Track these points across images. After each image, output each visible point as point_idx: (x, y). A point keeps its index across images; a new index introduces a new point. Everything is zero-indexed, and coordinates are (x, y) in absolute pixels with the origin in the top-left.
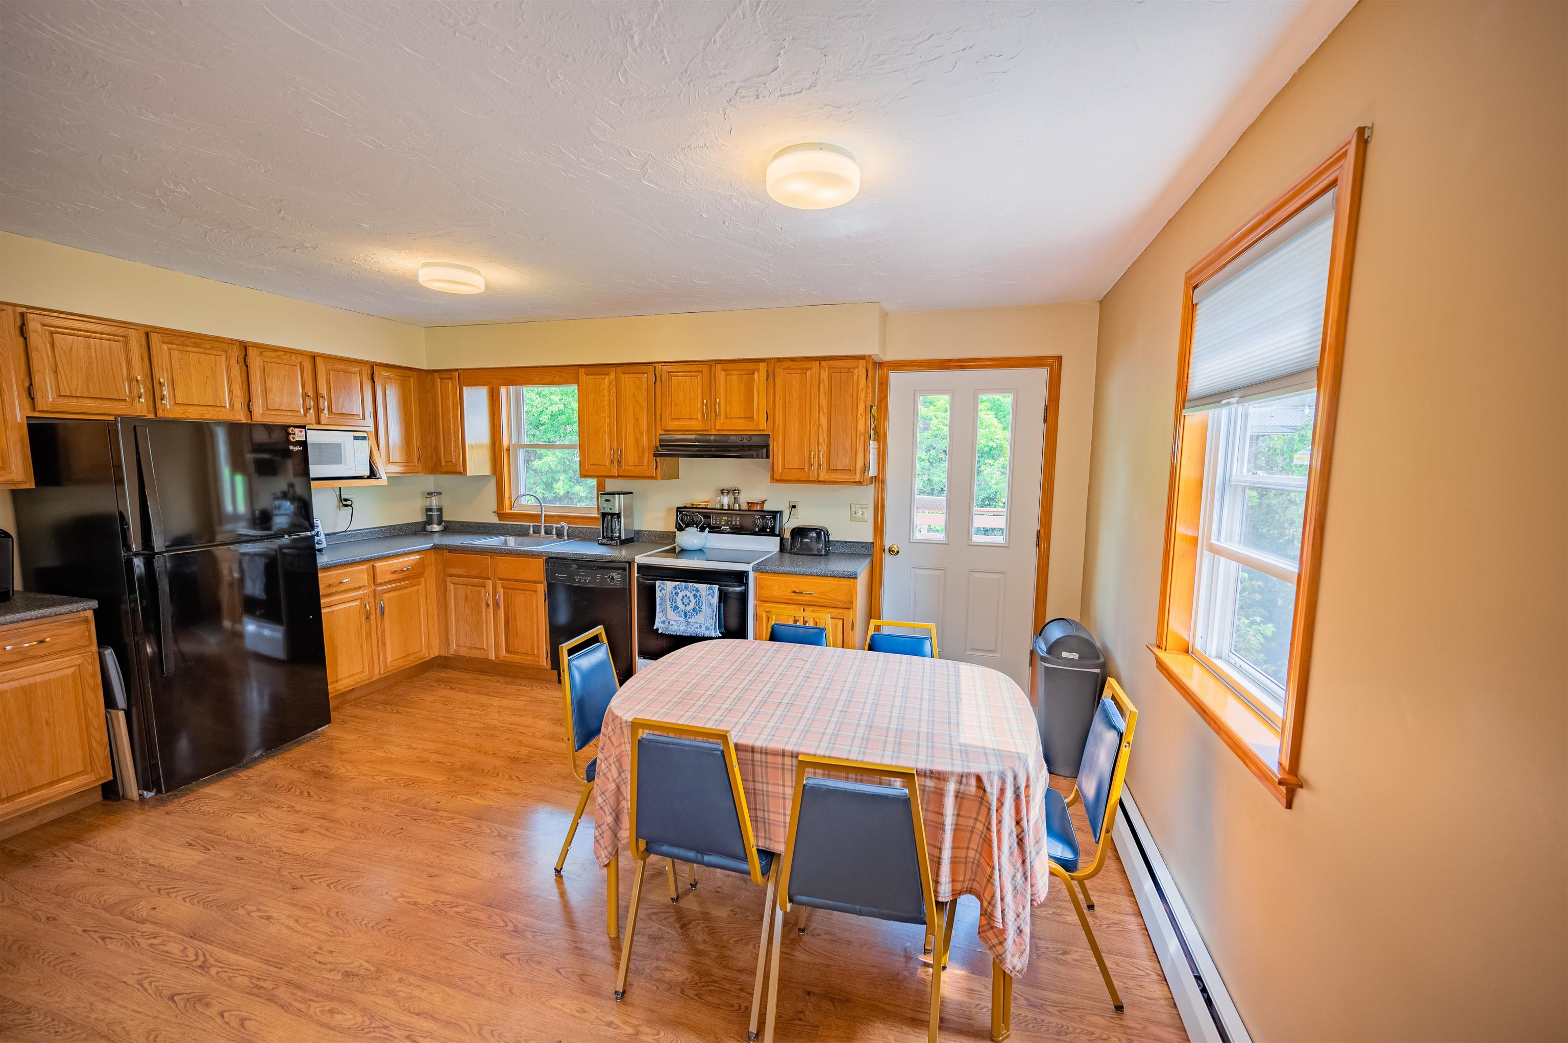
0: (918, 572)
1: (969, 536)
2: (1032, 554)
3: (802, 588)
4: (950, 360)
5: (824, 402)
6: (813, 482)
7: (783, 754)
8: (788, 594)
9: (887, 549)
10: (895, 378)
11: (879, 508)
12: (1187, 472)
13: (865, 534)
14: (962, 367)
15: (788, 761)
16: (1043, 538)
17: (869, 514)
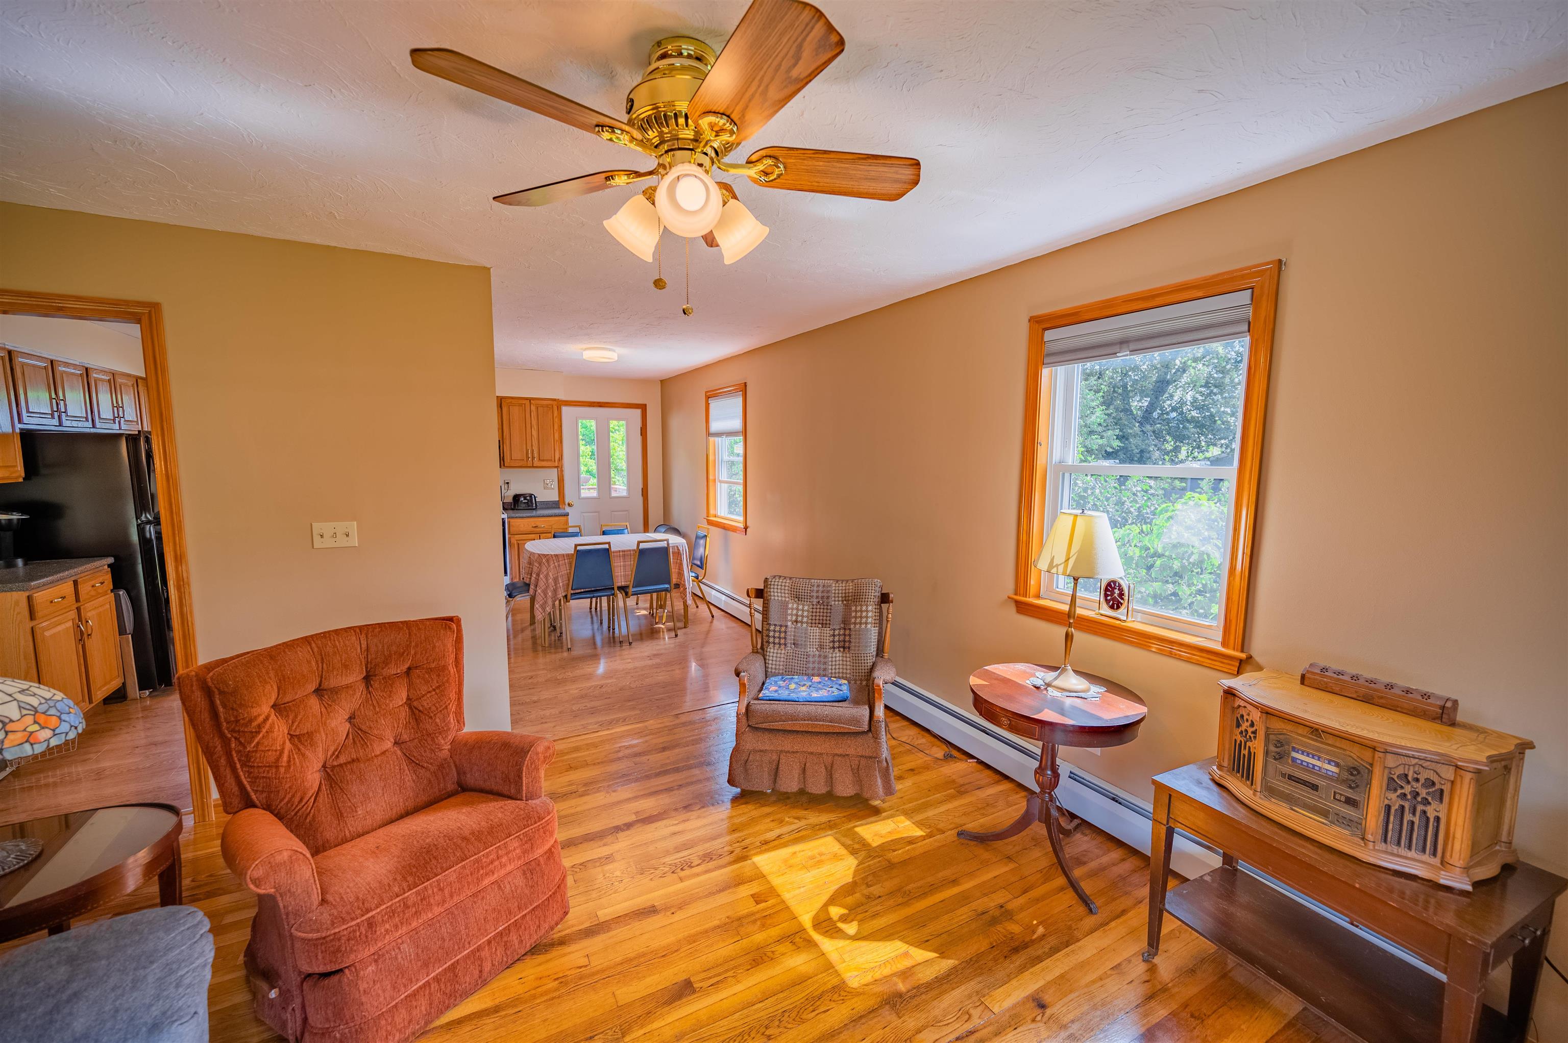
0: (584, 514)
1: (610, 494)
2: (640, 500)
3: (538, 524)
4: (594, 402)
5: (534, 422)
6: (530, 467)
7: (619, 551)
8: (530, 529)
9: (567, 503)
10: (565, 409)
11: (561, 481)
12: (711, 458)
13: (554, 497)
14: (600, 406)
15: (621, 553)
16: (645, 492)
17: (556, 483)
